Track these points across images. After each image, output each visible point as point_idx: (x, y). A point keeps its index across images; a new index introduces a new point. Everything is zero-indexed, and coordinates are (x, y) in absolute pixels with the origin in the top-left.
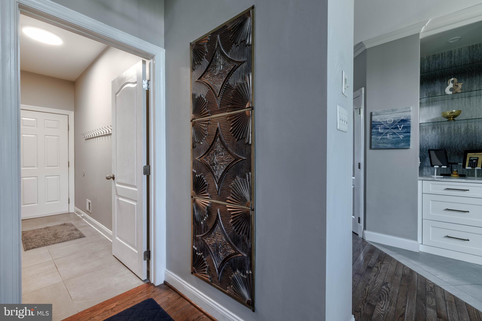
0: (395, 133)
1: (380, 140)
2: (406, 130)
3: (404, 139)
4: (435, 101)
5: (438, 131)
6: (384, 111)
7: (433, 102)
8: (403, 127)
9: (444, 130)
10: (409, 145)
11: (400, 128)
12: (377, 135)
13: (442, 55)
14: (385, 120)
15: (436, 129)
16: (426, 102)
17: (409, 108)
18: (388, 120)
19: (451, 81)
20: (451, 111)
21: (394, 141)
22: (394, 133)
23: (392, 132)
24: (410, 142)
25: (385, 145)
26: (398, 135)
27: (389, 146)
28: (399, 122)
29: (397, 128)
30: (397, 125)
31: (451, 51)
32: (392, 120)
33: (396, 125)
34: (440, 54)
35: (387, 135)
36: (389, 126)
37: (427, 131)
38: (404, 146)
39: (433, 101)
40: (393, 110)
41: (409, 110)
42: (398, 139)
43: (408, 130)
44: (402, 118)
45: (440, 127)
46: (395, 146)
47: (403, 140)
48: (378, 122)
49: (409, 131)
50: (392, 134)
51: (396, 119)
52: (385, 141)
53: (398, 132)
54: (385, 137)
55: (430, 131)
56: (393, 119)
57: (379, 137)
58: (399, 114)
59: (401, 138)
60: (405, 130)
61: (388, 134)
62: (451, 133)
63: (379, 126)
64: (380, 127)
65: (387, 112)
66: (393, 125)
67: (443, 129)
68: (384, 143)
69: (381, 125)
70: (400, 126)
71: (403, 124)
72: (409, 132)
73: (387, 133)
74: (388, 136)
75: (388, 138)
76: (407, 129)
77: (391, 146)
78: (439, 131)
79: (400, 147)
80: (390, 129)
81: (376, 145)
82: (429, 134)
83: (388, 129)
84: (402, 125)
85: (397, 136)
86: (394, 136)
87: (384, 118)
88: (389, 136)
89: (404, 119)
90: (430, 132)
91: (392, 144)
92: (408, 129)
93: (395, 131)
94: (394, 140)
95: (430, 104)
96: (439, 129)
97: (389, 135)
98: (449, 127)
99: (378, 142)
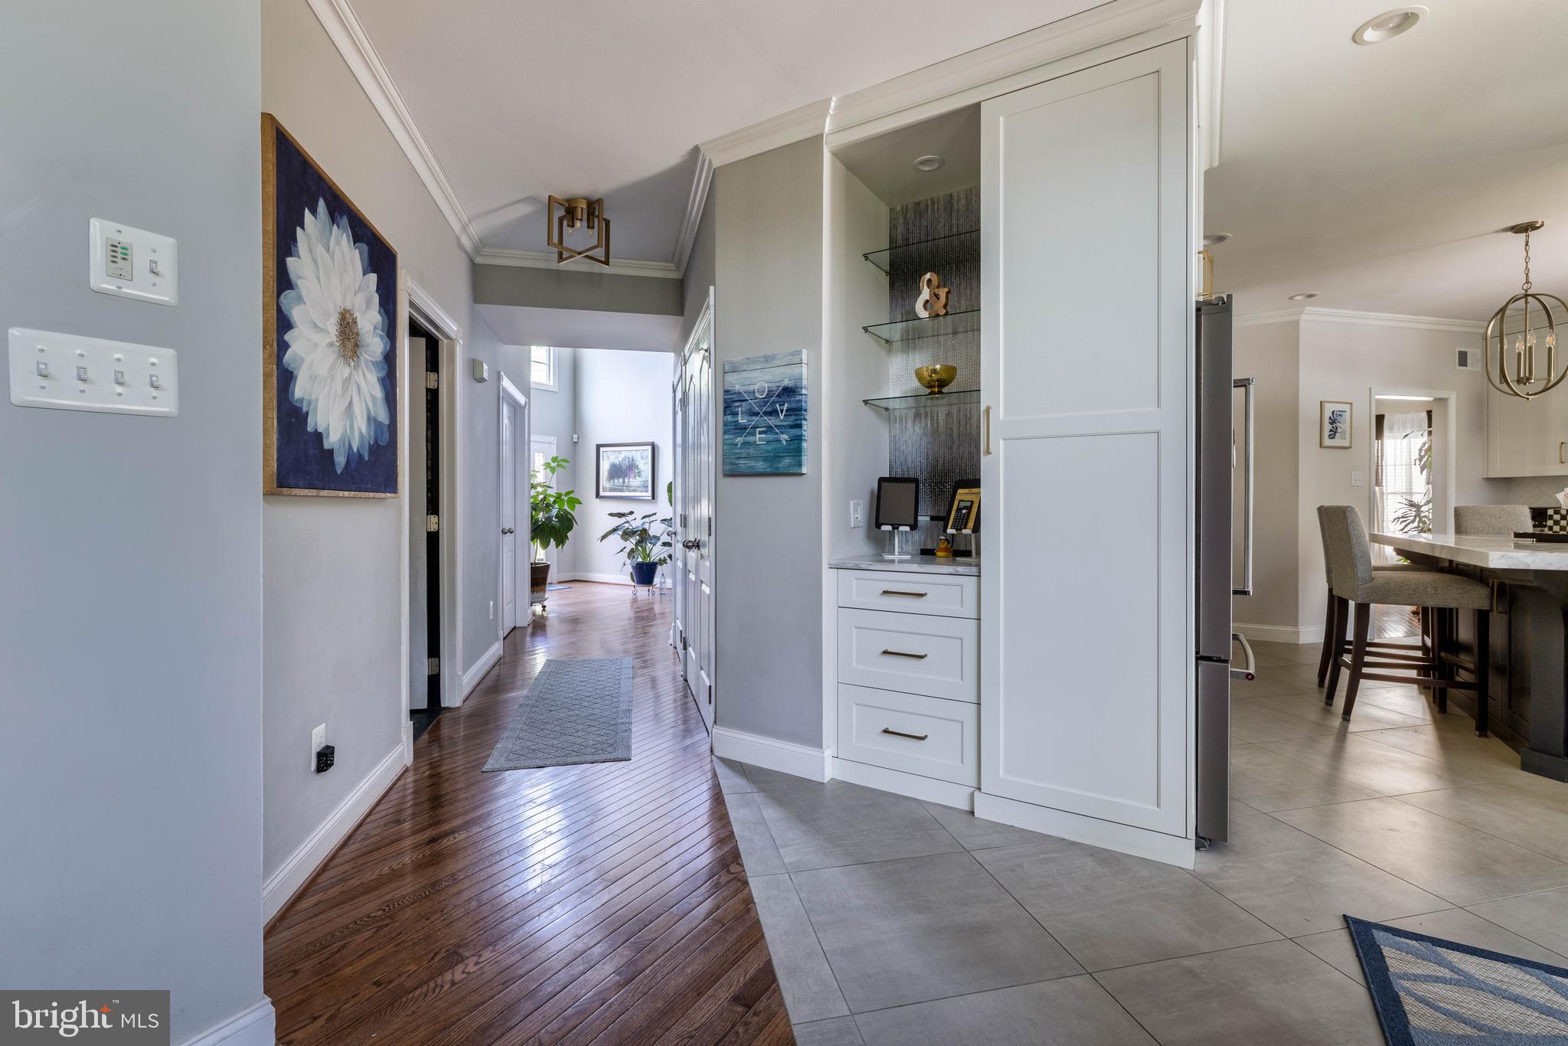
0: (771, 427)
1: (740, 448)
2: (793, 418)
3: (790, 445)
4: (919, 338)
5: (927, 425)
6: (749, 359)
7: (917, 341)
8: (787, 411)
9: (938, 423)
10: (800, 465)
11: (782, 411)
12: (734, 434)
13: (934, 203)
14: (751, 388)
15: (923, 418)
16: (902, 340)
17: (799, 352)
18: (756, 387)
19: (926, 280)
20: (932, 368)
21: (769, 452)
22: (769, 429)
23: (764, 425)
24: (801, 456)
25: (752, 463)
26: (777, 433)
27: (760, 465)
28: (779, 396)
29: (773, 413)
30: (776, 402)
31: (951, 195)
32: (765, 388)
33: (774, 403)
34: (929, 202)
35: (755, 435)
36: (760, 407)
37: (904, 425)
38: (790, 465)
39: (917, 336)
40: (767, 359)
41: (798, 361)
42: (777, 445)
43: (797, 420)
44: (786, 383)
45: (931, 414)
46: (771, 466)
47: (787, 449)
48: (735, 393)
49: (799, 422)
50: (765, 429)
51: (773, 386)
52: (751, 451)
53: (778, 424)
54: (750, 439)
55: (910, 423)
56: (766, 385)
57: (740, 440)
58: (779, 370)
59: (784, 443)
60: (791, 420)
61: (758, 430)
62: (952, 429)
63: (738, 407)
64: (740, 409)
65: (754, 362)
66: (767, 402)
67: (935, 418)
68: (748, 457)
69: (744, 403)
70: (781, 407)
71: (787, 402)
72: (800, 426)
73: (755, 428)
74: (758, 436)
75: (758, 443)
76: (796, 415)
77: (763, 467)
78: (929, 425)
79: (781, 470)
80: (761, 416)
81: (732, 464)
82: (908, 434)
83: (757, 414)
84: (786, 405)
85: (776, 436)
86: (770, 437)
87: (748, 383)
88: (761, 436)
89: (790, 386)
90: (910, 425)
91: (765, 459)
92: (798, 418)
93: (772, 421)
94: (769, 448)
95: (908, 344)
96: (929, 418)
97: (760, 433)
98: (949, 415)
99: (736, 453)
